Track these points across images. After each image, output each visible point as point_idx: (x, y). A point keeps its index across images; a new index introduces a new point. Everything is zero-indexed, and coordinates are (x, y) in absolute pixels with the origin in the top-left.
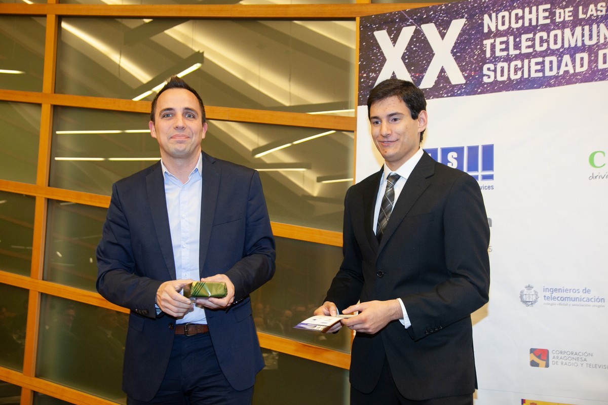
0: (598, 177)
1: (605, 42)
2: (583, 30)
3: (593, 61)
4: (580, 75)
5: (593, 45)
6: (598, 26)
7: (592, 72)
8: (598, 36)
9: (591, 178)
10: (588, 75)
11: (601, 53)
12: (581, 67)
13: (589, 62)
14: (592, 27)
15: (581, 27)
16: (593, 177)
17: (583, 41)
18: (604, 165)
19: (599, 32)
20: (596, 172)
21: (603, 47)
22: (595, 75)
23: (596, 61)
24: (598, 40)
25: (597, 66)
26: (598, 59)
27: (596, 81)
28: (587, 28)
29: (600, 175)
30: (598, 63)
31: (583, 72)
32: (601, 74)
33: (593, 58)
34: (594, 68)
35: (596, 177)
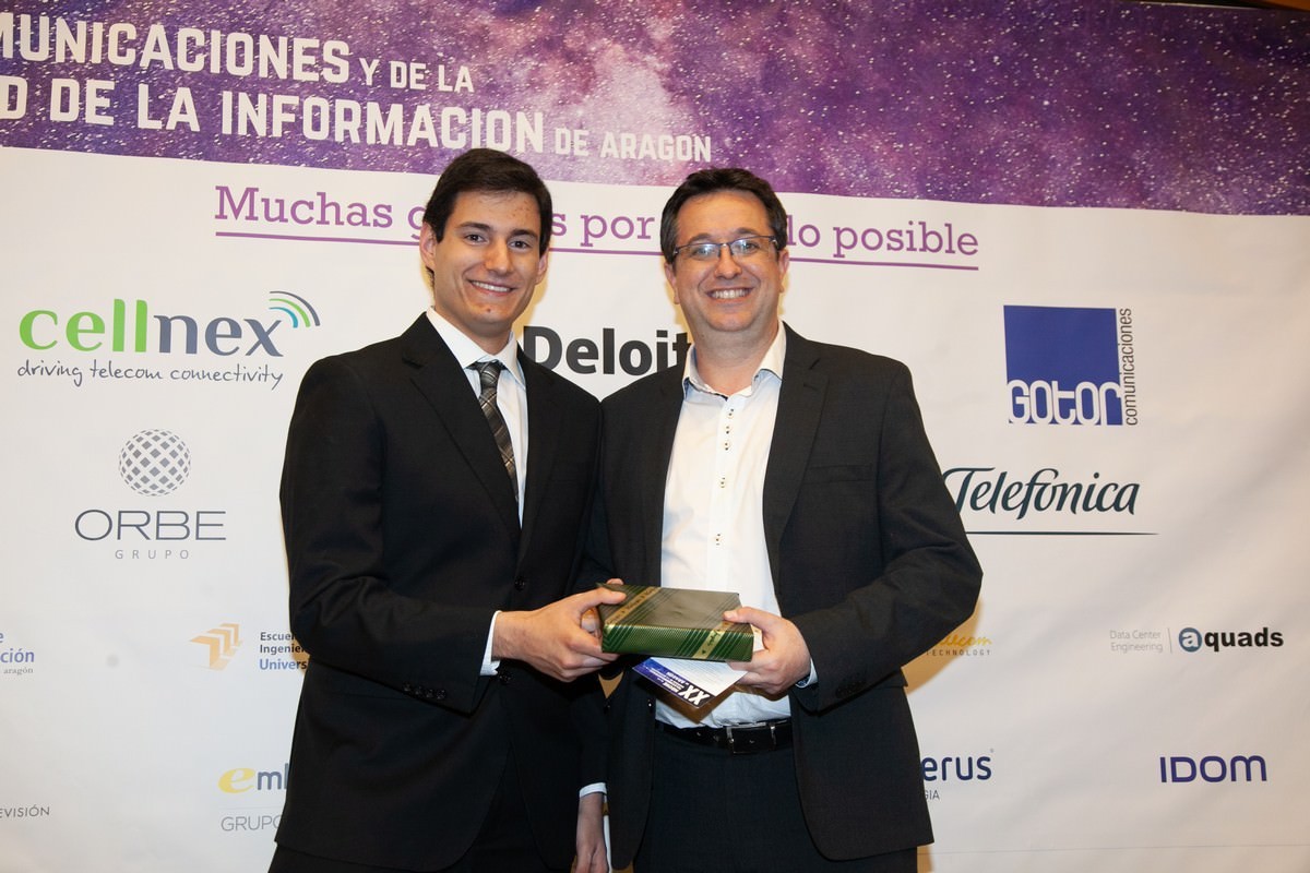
0: (37, 371)
1: (66, 61)
2: (17, 22)
3: (39, 99)
4: (7, 128)
5: (41, 63)
6: (52, 23)
7: (35, 123)
8: (52, 45)
9: (22, 371)
10: (26, 130)
11: (57, 85)
12: (9, 109)
13: (28, 101)
14: (38, 20)
15: (11, 15)
16: (28, 370)
17: (16, 48)
18: (55, 342)
19: (53, 36)
20: (35, 358)
21: (62, 72)
22: (43, 134)
23: (46, 102)
24: (50, 53)
25: (48, 115)
26: (50, 96)
27: (44, 147)
28: (26, 19)
29: (43, 365)
30: (49, 107)
31: (14, 121)
32: (55, 135)
33: (38, 93)
34: (40, 117)
35: (34, 370)
